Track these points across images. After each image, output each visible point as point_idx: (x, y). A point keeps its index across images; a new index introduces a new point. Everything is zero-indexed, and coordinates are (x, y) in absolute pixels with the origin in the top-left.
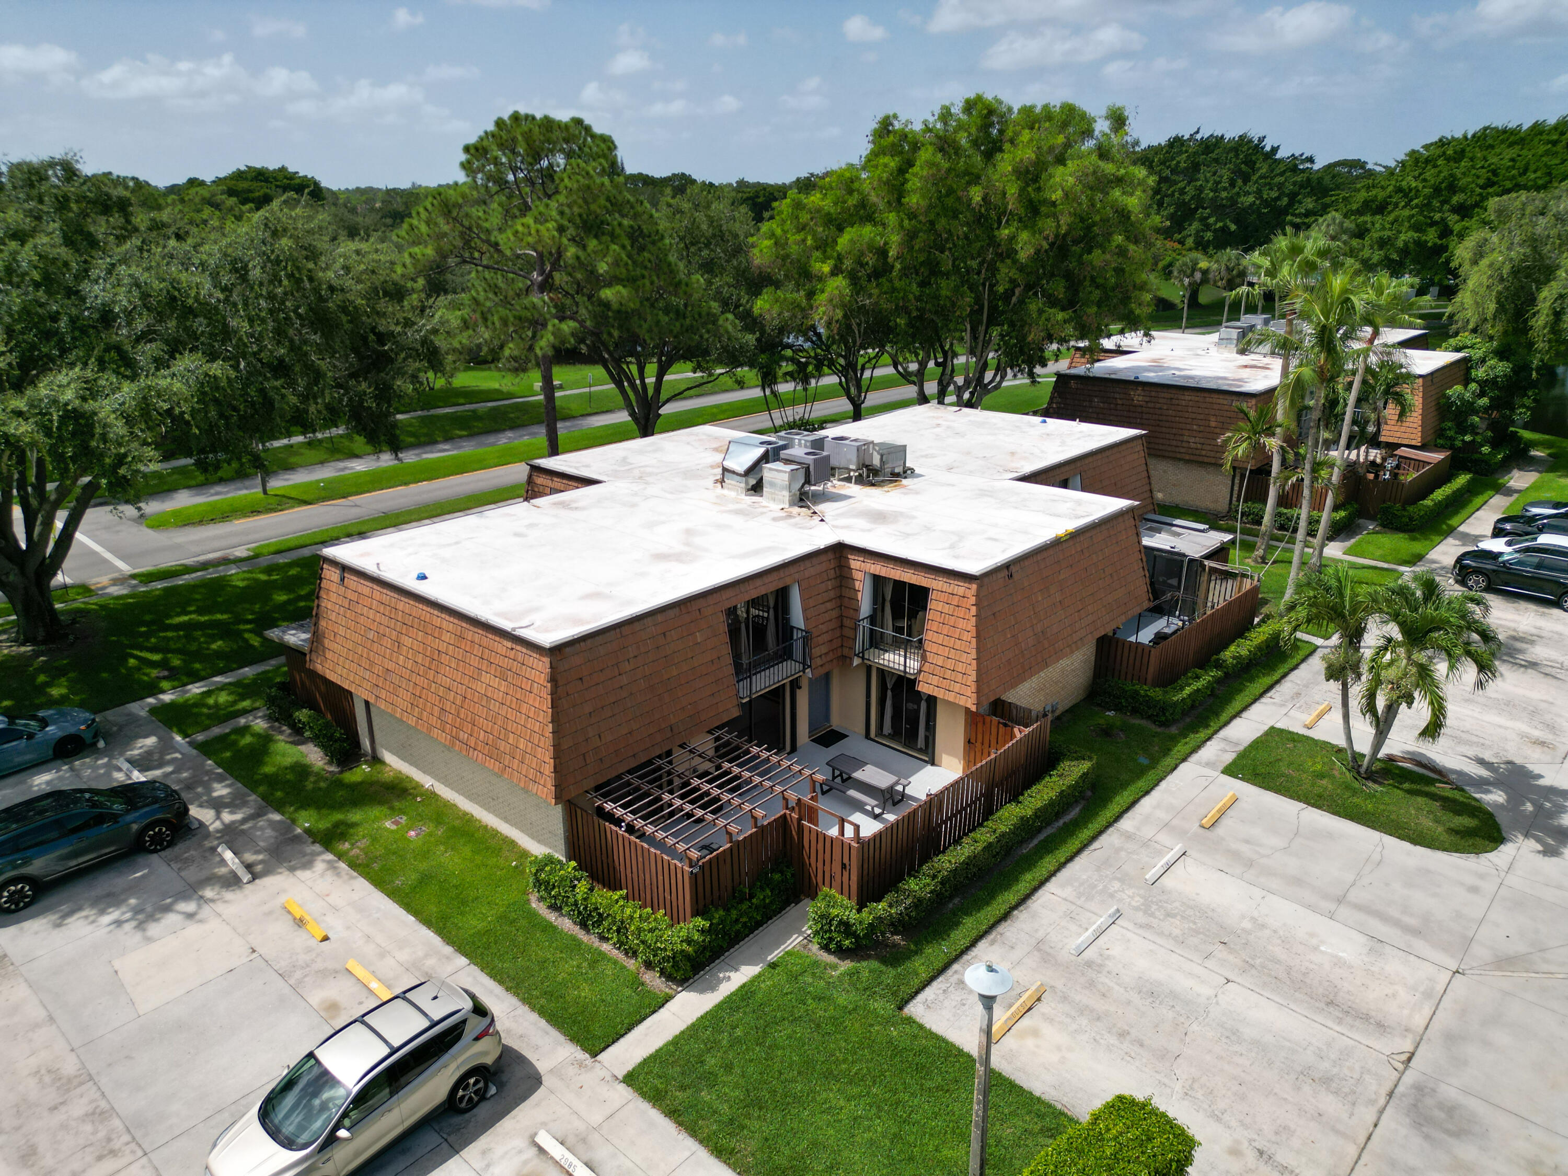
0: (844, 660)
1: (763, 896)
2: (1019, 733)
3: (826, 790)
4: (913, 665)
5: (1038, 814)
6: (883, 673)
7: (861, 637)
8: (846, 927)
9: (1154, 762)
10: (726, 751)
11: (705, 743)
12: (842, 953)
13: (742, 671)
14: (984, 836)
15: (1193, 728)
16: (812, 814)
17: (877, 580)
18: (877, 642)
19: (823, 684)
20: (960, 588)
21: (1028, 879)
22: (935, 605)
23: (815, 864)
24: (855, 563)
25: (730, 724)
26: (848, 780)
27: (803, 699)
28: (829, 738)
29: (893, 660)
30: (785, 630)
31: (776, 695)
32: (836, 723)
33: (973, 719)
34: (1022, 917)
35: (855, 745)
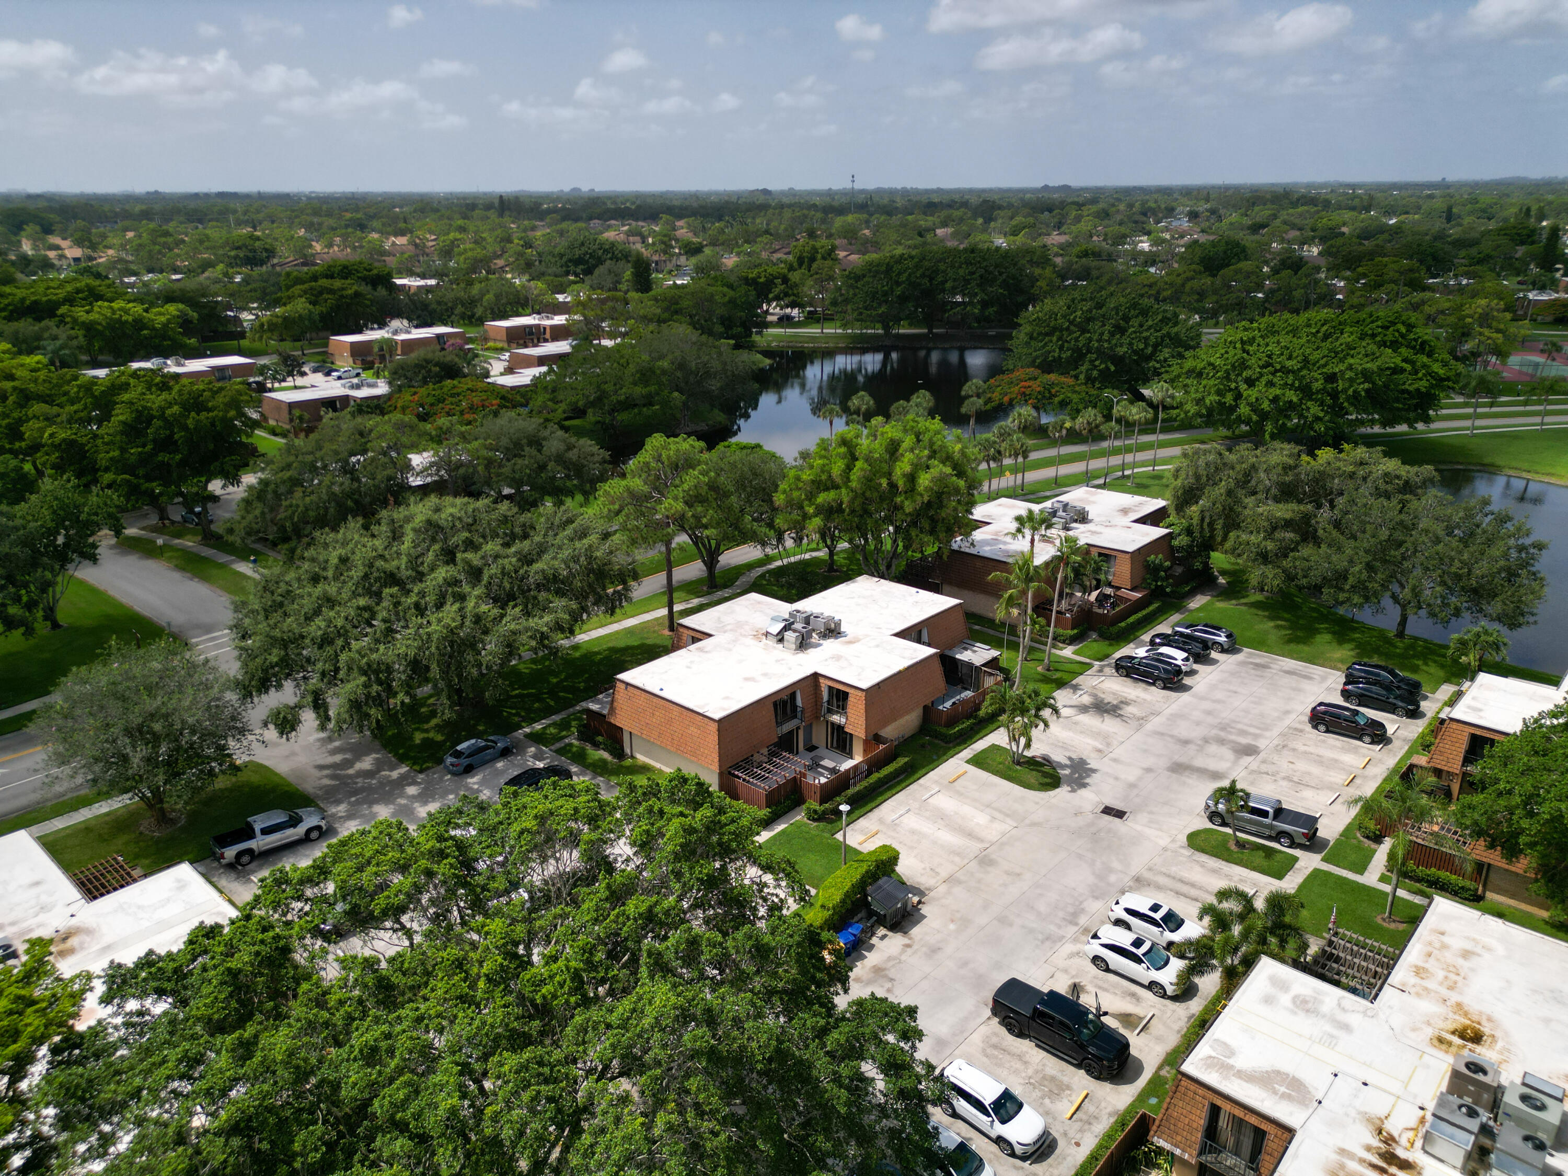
0: (818, 718)
1: (788, 802)
2: (881, 747)
3: (810, 768)
4: (843, 720)
5: (886, 776)
6: (833, 724)
7: (824, 710)
8: (815, 811)
9: (939, 757)
10: (772, 754)
11: (765, 751)
12: (814, 820)
13: (779, 724)
14: (864, 784)
15: (959, 744)
16: (805, 776)
17: (830, 688)
18: (830, 711)
19: (809, 730)
20: (860, 693)
21: (880, 799)
22: (851, 699)
23: (805, 792)
24: (822, 680)
25: (775, 745)
26: (819, 765)
27: (801, 733)
28: (811, 748)
29: (836, 718)
30: (794, 707)
31: (791, 732)
32: (814, 742)
33: (866, 742)
34: (876, 811)
35: (822, 751)
